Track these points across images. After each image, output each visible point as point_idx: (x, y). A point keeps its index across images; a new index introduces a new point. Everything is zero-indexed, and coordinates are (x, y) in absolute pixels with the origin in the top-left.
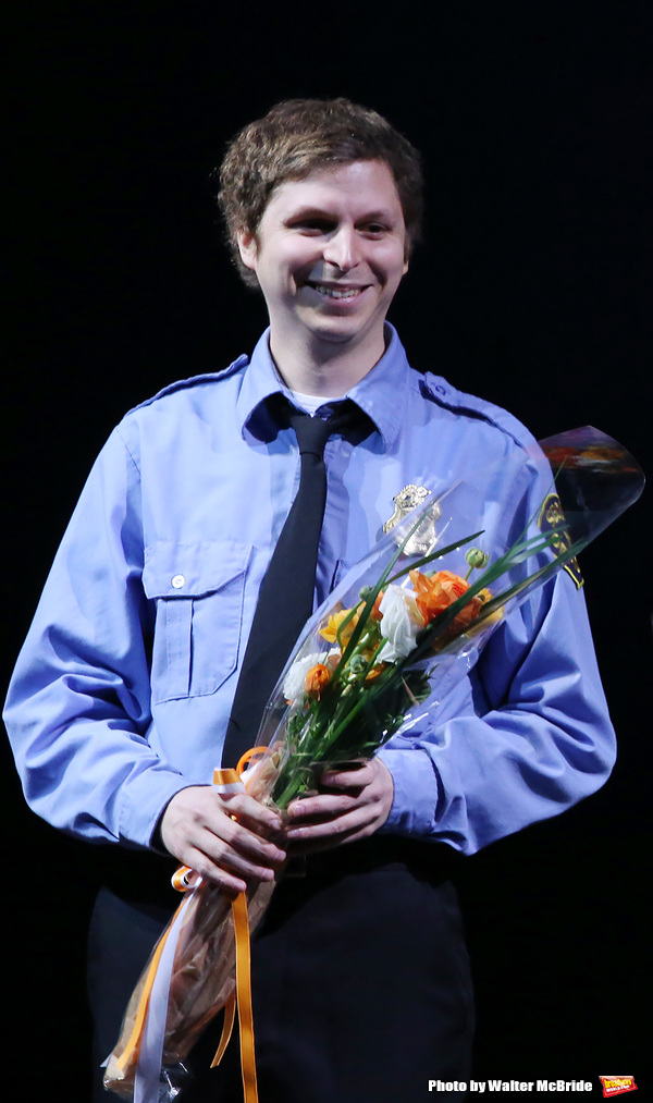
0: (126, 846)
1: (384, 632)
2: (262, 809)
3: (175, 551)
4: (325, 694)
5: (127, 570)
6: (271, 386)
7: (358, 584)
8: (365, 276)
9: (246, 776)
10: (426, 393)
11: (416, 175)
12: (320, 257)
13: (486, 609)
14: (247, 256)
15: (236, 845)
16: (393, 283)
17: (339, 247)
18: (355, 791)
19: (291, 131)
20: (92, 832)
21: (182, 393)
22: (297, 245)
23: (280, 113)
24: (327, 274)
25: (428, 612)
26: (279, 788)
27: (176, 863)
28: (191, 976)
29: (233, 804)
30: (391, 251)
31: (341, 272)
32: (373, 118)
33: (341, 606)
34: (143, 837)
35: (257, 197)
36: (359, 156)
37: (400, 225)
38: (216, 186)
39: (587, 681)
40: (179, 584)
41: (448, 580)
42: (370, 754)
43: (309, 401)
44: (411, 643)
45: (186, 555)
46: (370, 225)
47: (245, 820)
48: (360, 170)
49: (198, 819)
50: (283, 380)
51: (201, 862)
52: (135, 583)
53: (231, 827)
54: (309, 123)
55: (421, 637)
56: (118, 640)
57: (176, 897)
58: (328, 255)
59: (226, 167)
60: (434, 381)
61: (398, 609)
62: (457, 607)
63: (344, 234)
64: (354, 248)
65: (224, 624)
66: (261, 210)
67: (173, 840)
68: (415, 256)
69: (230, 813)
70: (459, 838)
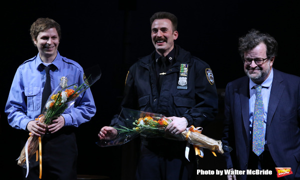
0: (22, 130)
1: (62, 98)
2: (42, 124)
3: (29, 89)
4: (53, 108)
5: (22, 91)
6: (41, 63)
7: (57, 91)
8: (53, 45)
9: (40, 119)
10: (63, 60)
11: (60, 29)
12: (46, 43)
13: (77, 95)
14: (35, 43)
15: (39, 129)
16: (57, 46)
17: (49, 42)
18: (57, 122)
19: (40, 24)
20: (18, 128)
21: (27, 63)
22: (43, 41)
23: (38, 21)
24: (47, 46)
25: (69, 95)
26: (45, 121)
27: (30, 132)
28: (31, 148)
29: (38, 123)
30: (57, 41)
31: (50, 45)
32: (52, 21)
33: (54, 94)
34: (24, 129)
35: (36, 34)
36: (51, 27)
37: (58, 37)
38: (30, 32)
39: (92, 103)
40: (30, 94)
41: (71, 91)
42: (59, 116)
43: (47, 64)
44: (66, 100)
45: (31, 89)
46: (54, 38)
47: (40, 125)
48: (51, 29)
49: (33, 126)
50: (42, 61)
51: (34, 132)
52: (23, 93)
53: (38, 127)
54: (43, 22)
55: (68, 99)
56: (21, 101)
57: (29, 136)
58: (48, 42)
59: (31, 29)
60: (65, 58)
61: (64, 95)
62: (73, 94)
63: (50, 39)
64: (52, 41)
65: (38, 100)
66: (37, 36)
67: (29, 129)
68: (60, 41)
69: (37, 125)
70: (76, 125)
